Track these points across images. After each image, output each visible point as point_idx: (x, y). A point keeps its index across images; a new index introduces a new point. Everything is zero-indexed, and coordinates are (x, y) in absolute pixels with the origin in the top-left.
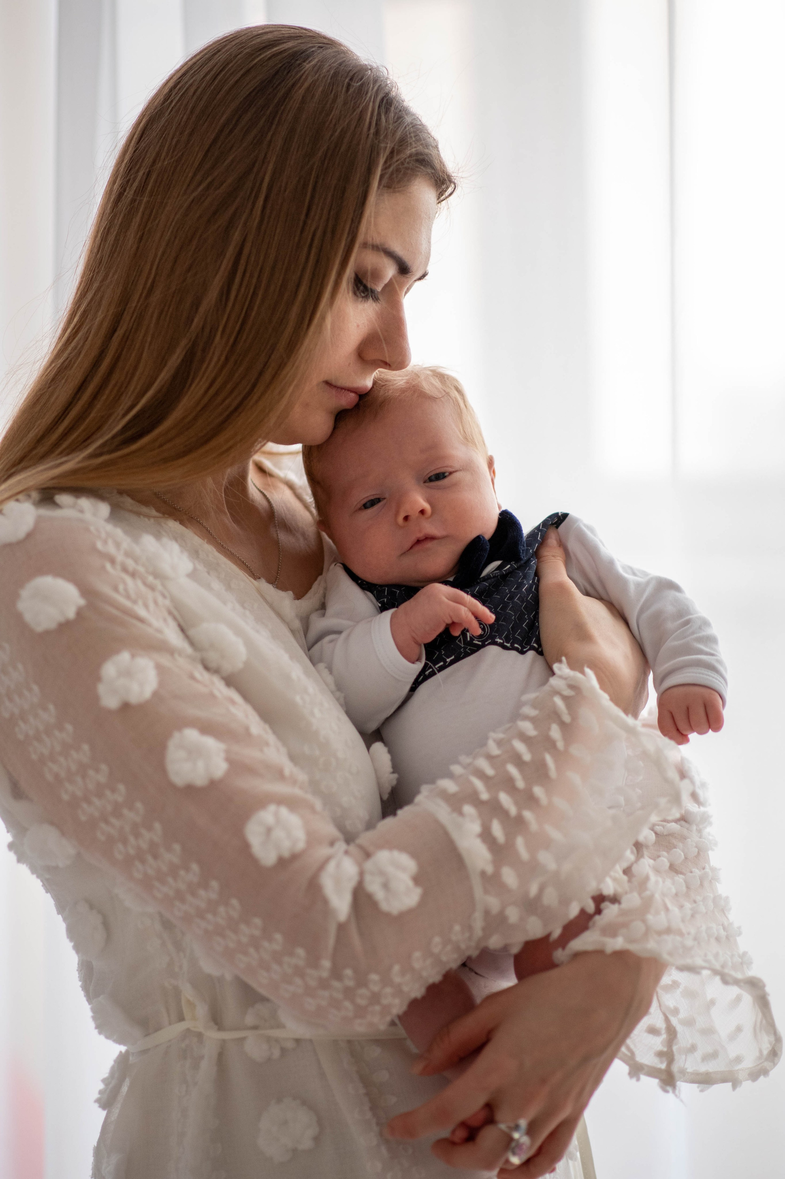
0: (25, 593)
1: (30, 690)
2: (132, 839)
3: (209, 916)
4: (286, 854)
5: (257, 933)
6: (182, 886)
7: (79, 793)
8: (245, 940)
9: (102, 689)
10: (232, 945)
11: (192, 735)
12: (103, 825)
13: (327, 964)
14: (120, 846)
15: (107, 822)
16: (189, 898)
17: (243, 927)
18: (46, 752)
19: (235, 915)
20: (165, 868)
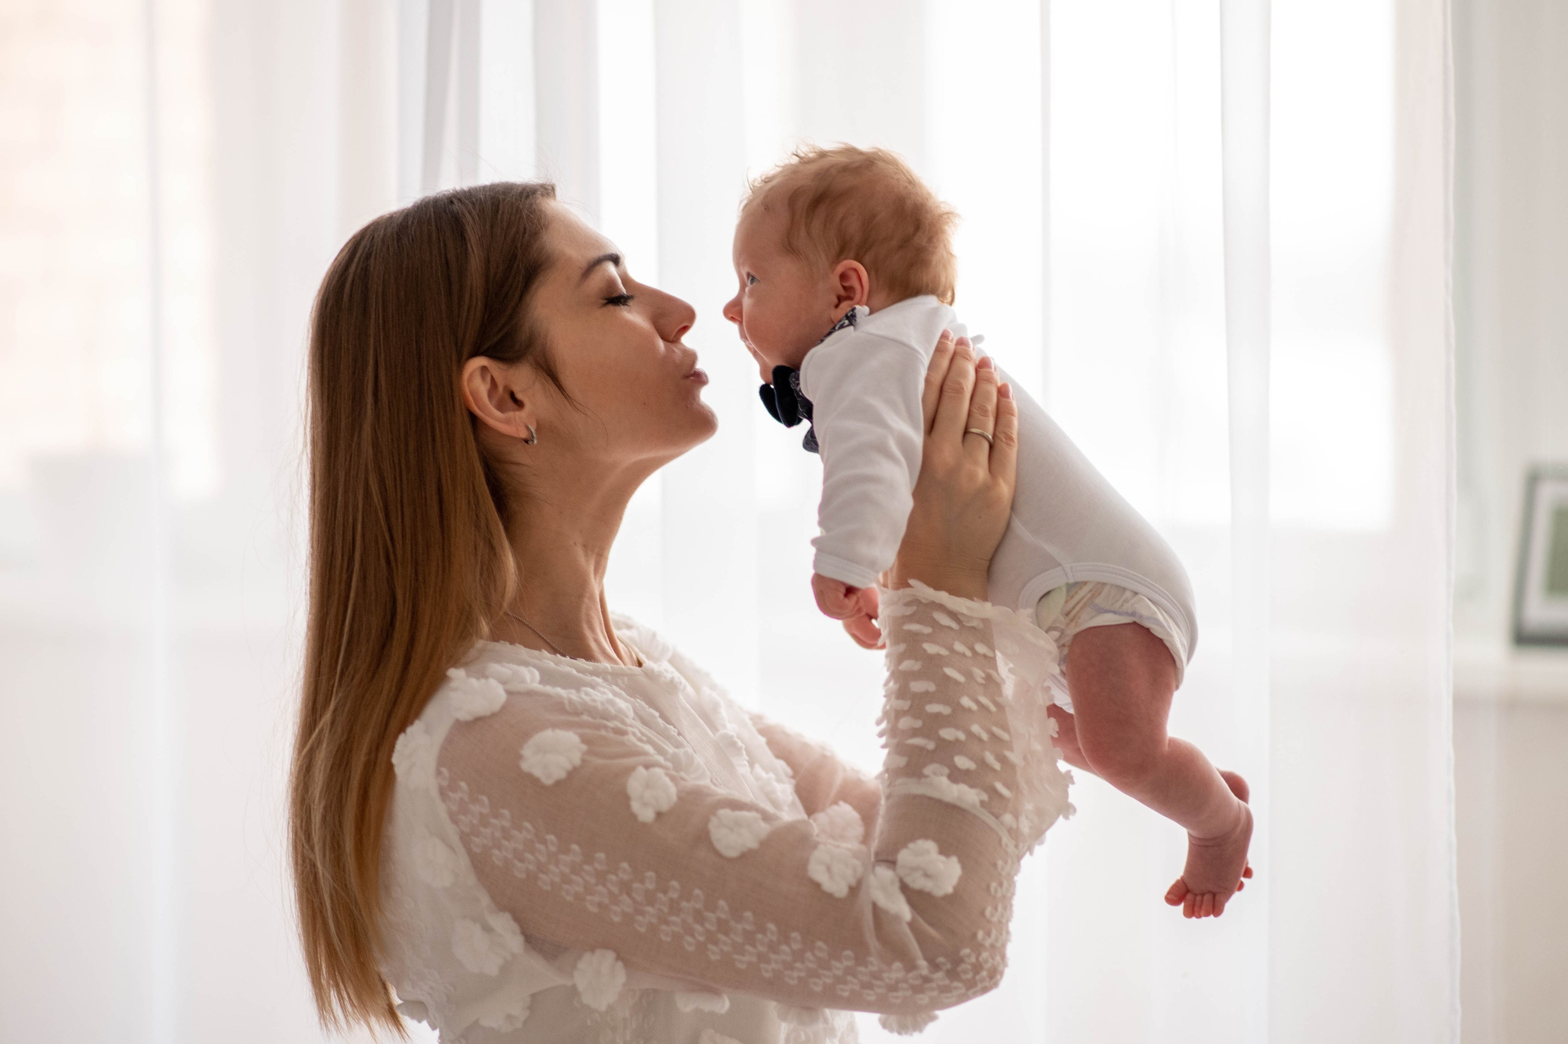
0: (527, 751)
1: (544, 842)
2: (698, 927)
3: (798, 965)
4: (853, 882)
5: (850, 963)
6: (762, 949)
7: (629, 910)
8: (839, 973)
9: (635, 806)
10: (829, 981)
11: (725, 813)
12: (663, 927)
13: (922, 963)
14: (689, 939)
15: (667, 923)
16: (773, 956)
17: (834, 963)
18: (580, 889)
19: (823, 955)
20: (739, 940)
